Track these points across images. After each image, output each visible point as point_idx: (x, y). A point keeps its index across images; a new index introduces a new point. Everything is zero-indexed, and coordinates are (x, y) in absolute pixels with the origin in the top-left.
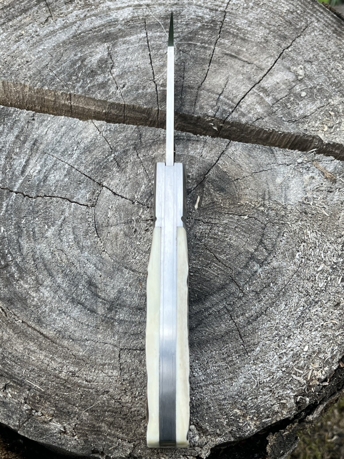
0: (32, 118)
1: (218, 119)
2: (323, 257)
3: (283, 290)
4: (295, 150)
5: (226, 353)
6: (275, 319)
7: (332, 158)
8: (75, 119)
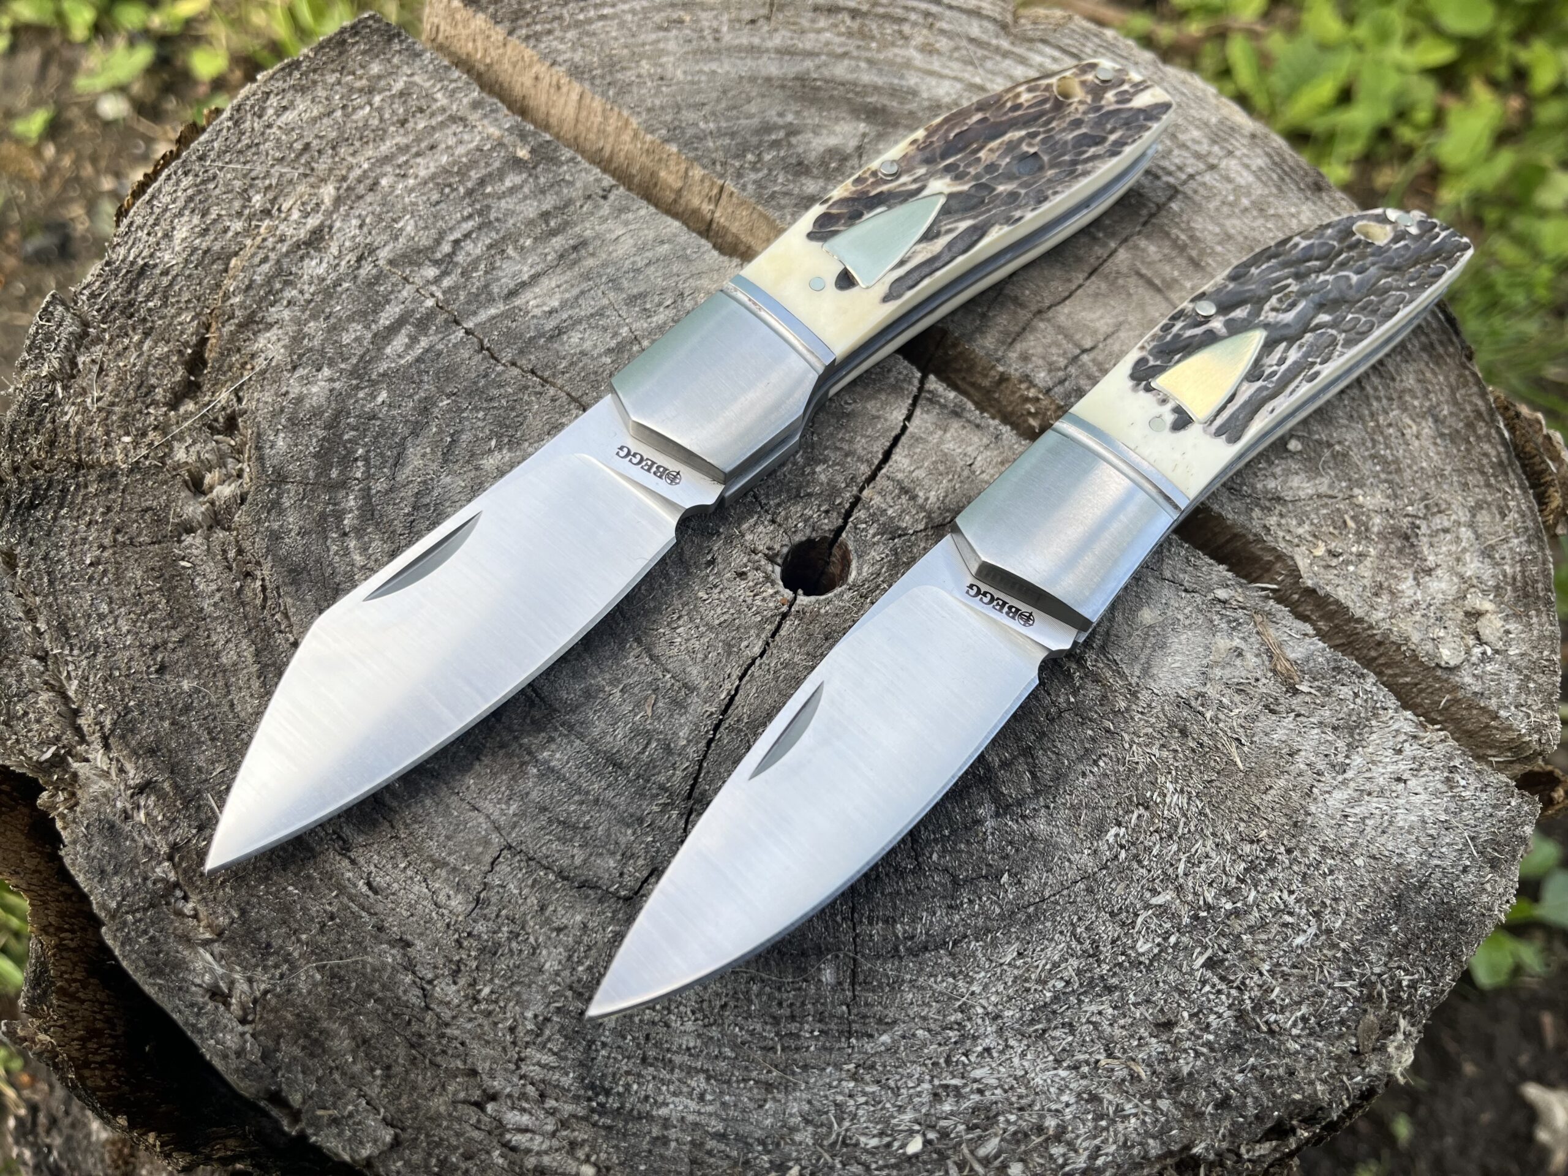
0: (601, 193)
1: (1053, 402)
2: (1180, 871)
3: (1031, 909)
4: (1220, 562)
5: (792, 1004)
6: (973, 979)
7: (1309, 628)
8: (703, 241)
